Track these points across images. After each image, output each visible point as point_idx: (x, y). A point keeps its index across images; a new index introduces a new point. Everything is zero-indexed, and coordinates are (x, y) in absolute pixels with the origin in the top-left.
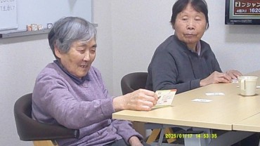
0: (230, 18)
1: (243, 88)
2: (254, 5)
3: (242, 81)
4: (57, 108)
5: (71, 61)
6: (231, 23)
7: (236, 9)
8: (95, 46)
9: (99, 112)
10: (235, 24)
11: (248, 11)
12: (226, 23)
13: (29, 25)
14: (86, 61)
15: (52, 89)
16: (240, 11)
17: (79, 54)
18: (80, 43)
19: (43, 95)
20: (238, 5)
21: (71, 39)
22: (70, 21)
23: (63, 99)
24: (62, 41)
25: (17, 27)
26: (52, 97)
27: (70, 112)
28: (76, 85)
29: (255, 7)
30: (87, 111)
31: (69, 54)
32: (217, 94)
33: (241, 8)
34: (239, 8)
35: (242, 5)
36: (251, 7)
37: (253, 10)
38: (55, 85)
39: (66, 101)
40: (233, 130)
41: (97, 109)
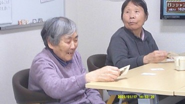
0: (164, 15)
1: (178, 65)
2: (181, 5)
3: (177, 60)
4: (46, 83)
5: (61, 50)
6: (164, 18)
7: (168, 8)
8: (77, 37)
9: (76, 85)
10: (168, 19)
11: (177, 10)
12: (161, 18)
13: (20, 21)
14: (72, 49)
15: (44, 69)
16: (171, 9)
17: (67, 45)
18: (67, 36)
19: (37, 73)
20: (169, 5)
21: (60, 35)
22: (56, 21)
23: (50, 77)
24: (53, 37)
25: (11, 22)
26: (43, 74)
27: (54, 86)
28: (62, 67)
29: (182, 7)
30: (67, 85)
31: (59, 46)
32: (158, 69)
33: (171, 7)
34: (171, 8)
35: (172, 5)
36: (179, 7)
37: (180, 9)
38: (47, 66)
39: (52, 79)
40: (174, 96)
41: (74, 83)
